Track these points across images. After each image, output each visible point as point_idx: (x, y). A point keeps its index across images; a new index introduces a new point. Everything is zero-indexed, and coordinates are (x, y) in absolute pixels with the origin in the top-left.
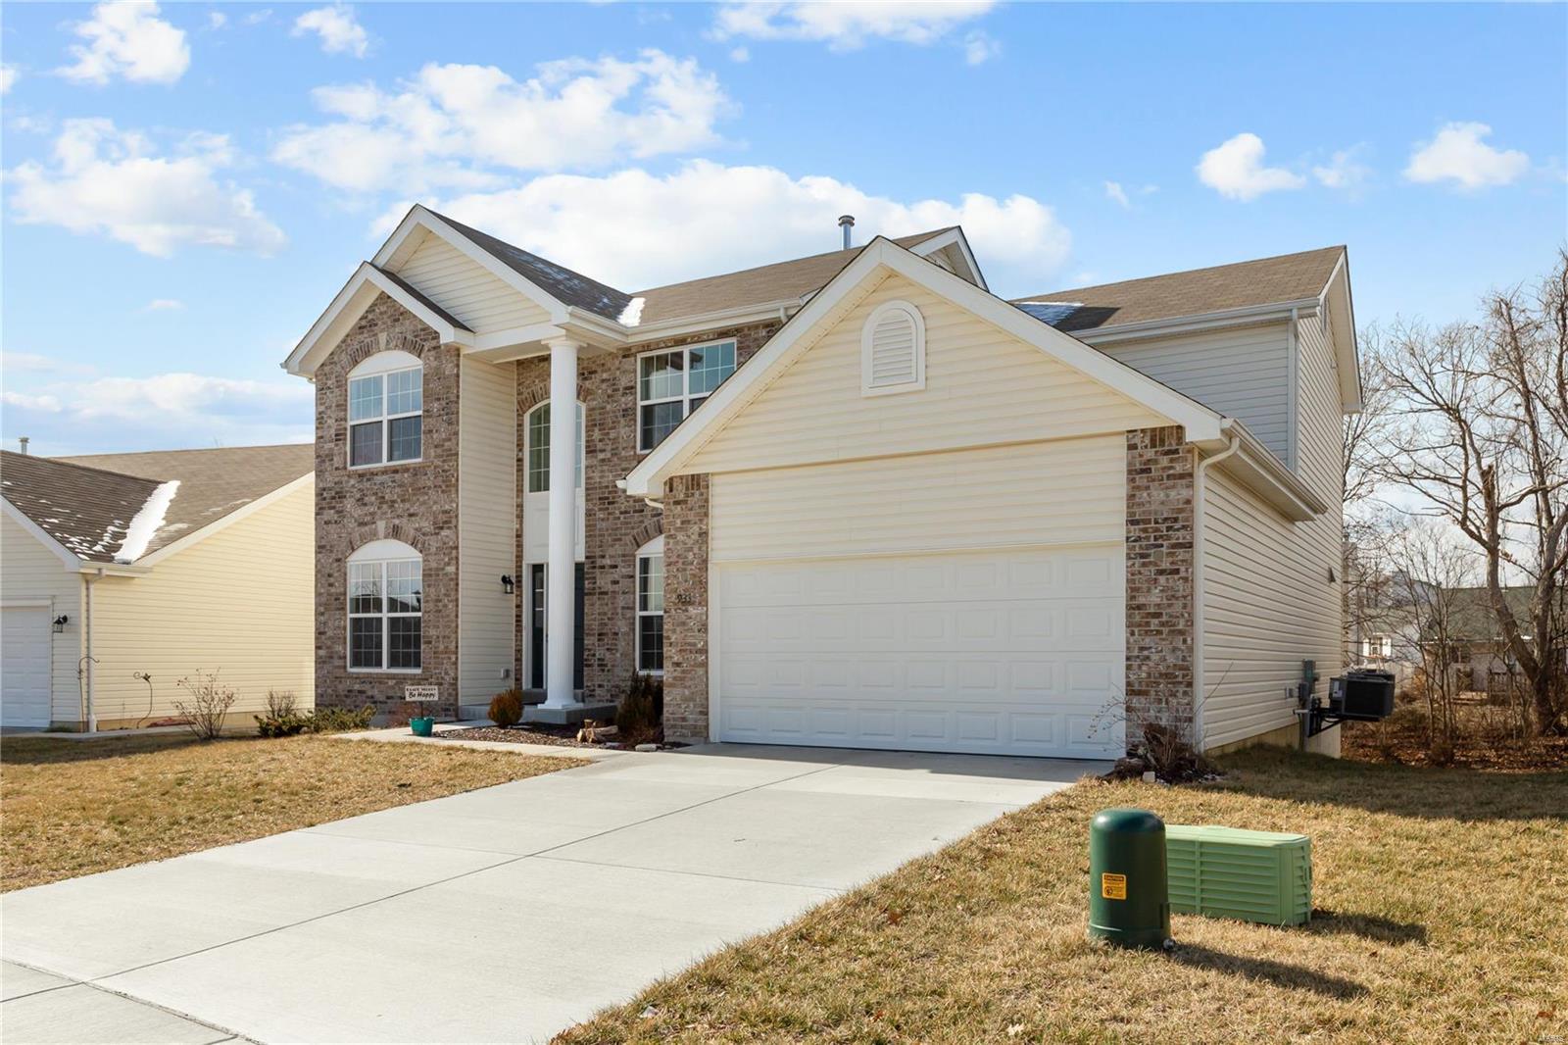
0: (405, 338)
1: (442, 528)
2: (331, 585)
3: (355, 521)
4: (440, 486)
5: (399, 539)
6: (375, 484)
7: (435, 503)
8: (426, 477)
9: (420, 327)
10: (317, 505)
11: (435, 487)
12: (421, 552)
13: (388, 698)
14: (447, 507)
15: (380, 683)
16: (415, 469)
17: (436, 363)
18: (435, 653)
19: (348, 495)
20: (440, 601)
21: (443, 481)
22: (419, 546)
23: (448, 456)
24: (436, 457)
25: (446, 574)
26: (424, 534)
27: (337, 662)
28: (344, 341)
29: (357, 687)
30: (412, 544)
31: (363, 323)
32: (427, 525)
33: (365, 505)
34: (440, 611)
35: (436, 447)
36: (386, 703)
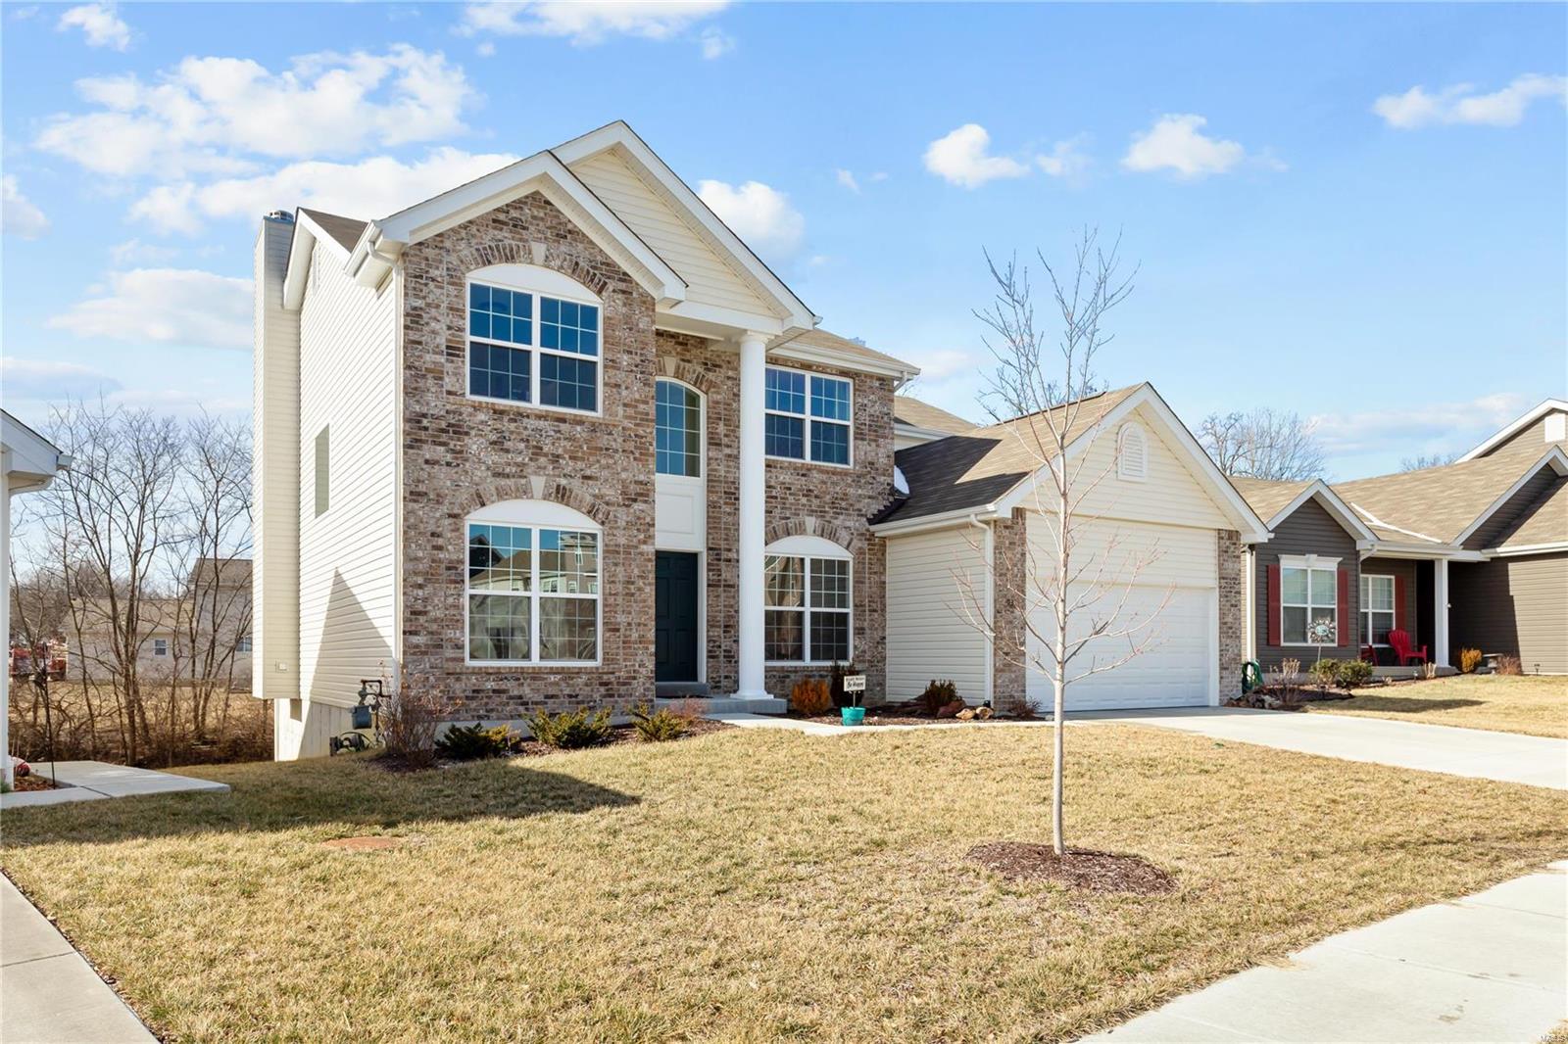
0: (577, 264)
1: (635, 500)
2: (439, 548)
3: (488, 469)
4: (632, 452)
5: (567, 505)
6: (526, 428)
7: (625, 470)
8: (610, 437)
9: (599, 258)
10: (406, 433)
11: (624, 451)
12: (603, 523)
13: (547, 697)
14: (642, 478)
15: (534, 679)
16: (593, 424)
17: (624, 310)
18: (624, 642)
19: (473, 433)
20: (633, 583)
21: (636, 447)
22: (600, 516)
23: (642, 419)
24: (626, 417)
25: (642, 554)
26: (607, 504)
27: (449, 653)
28: (465, 226)
29: (490, 685)
30: (589, 512)
31: (502, 217)
32: (612, 493)
33: (507, 451)
34: (633, 595)
35: (625, 405)
36: (546, 703)
